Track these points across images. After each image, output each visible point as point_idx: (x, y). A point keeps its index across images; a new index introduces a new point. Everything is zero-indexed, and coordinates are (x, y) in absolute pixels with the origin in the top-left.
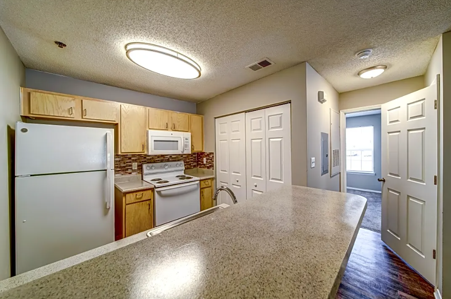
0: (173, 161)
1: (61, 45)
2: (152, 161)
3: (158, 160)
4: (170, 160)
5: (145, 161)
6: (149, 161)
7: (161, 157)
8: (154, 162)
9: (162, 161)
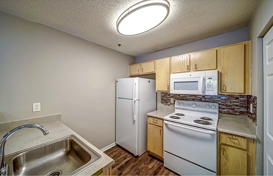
0: (206, 101)
1: (119, 45)
2: (185, 99)
3: (191, 99)
4: (203, 100)
5: (180, 98)
6: (182, 98)
7: (193, 96)
8: (186, 100)
9: (193, 100)
